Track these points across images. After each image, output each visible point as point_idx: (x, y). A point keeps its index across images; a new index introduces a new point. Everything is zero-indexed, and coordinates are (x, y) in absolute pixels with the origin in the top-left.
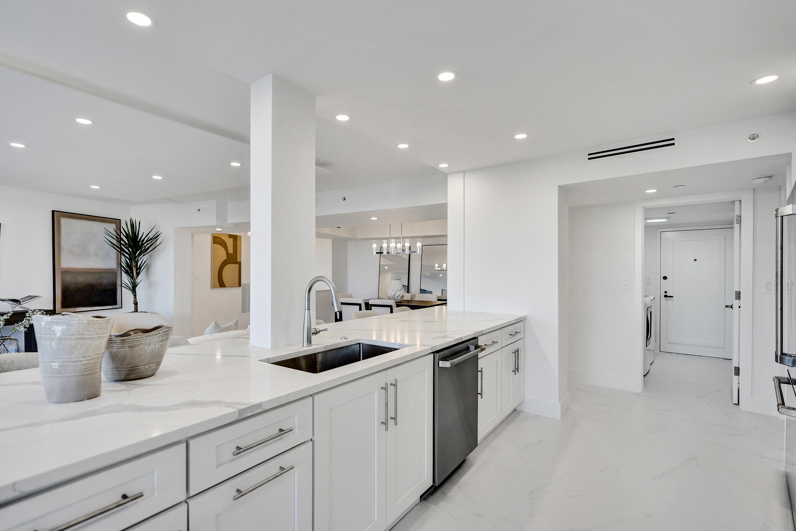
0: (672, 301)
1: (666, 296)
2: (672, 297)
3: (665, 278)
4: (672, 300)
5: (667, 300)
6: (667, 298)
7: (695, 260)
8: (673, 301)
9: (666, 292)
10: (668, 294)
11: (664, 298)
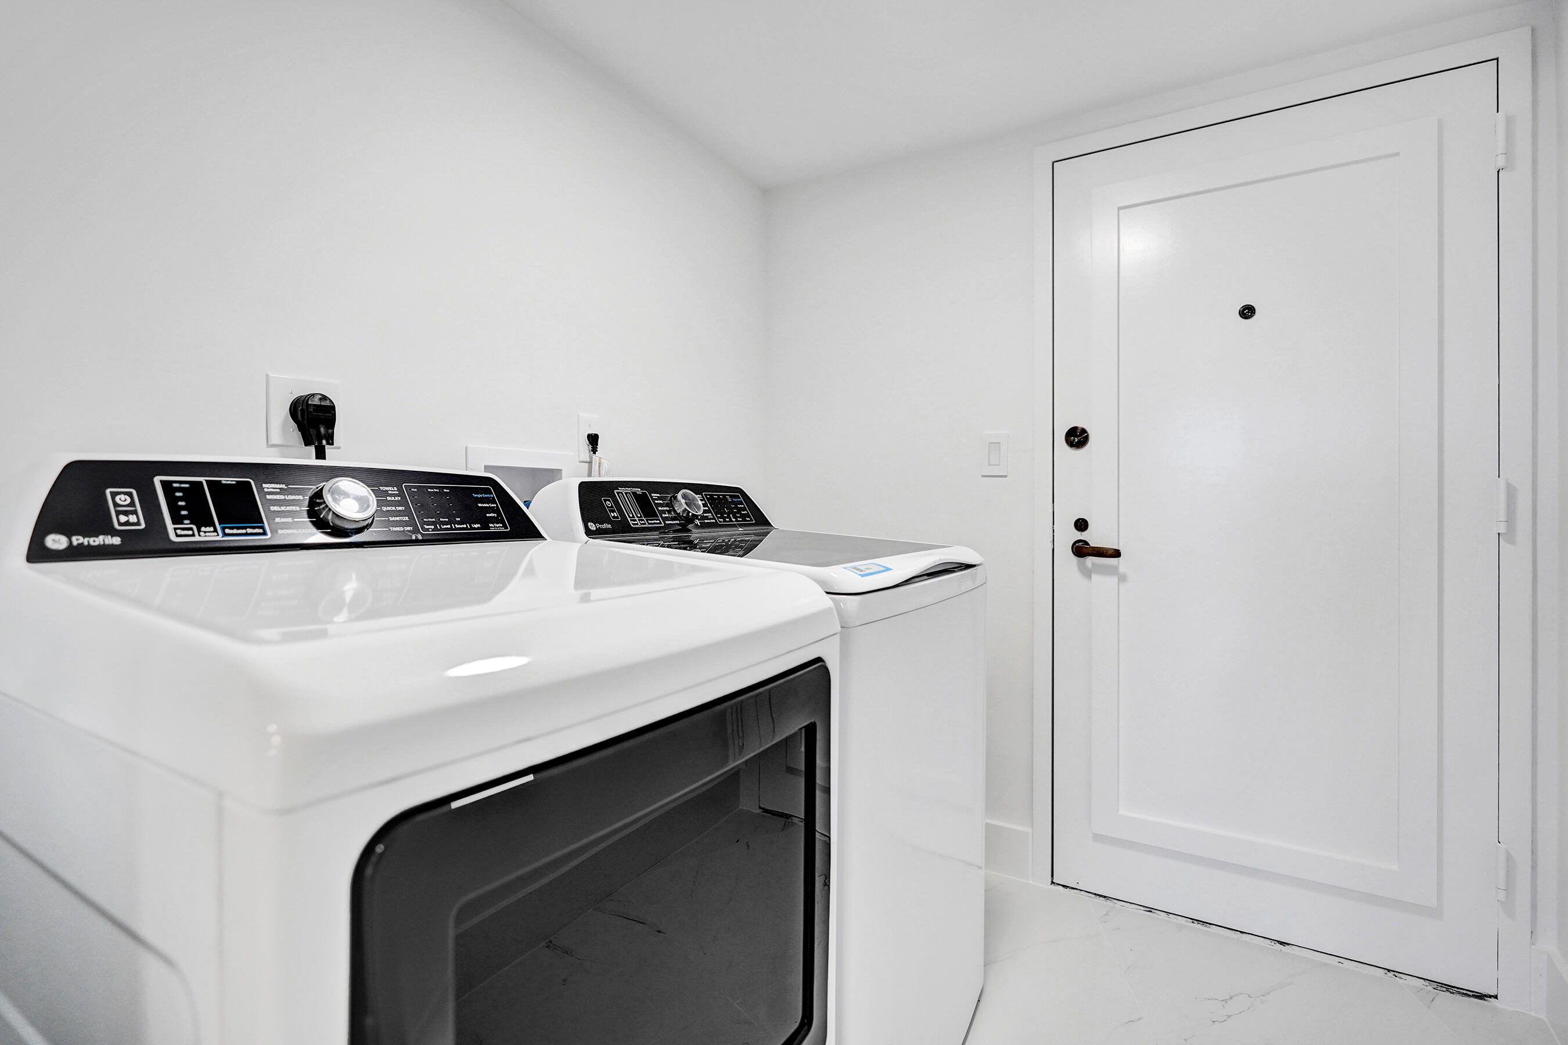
0: (1114, 580)
1: (1081, 550)
2: (1117, 554)
3: (1077, 438)
4: (1113, 571)
5: (1087, 573)
6: (1090, 560)
7: (1247, 312)
8: (1123, 578)
9: (1081, 525)
10: (1094, 537)
11: (1074, 559)
